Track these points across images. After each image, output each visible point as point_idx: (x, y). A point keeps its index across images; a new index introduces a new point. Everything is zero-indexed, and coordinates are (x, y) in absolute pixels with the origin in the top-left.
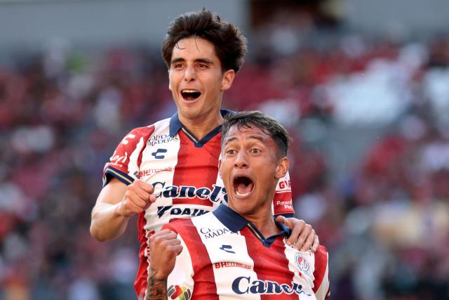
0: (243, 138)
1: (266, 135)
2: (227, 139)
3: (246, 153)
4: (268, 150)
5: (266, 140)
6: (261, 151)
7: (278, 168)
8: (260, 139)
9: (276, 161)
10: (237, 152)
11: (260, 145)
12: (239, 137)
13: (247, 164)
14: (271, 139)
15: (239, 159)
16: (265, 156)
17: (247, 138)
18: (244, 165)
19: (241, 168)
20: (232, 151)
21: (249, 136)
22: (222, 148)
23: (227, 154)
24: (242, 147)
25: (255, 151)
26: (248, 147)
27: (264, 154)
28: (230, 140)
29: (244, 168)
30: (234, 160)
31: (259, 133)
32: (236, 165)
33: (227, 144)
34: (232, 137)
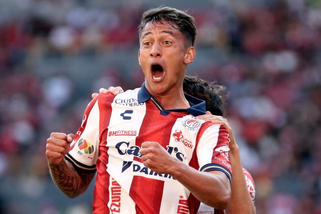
0: (156, 32)
1: (175, 29)
2: (144, 33)
3: (159, 44)
4: (177, 41)
5: (176, 34)
6: (171, 43)
7: (186, 55)
8: (171, 33)
9: (184, 50)
10: (152, 44)
11: (170, 38)
12: (153, 31)
13: (160, 54)
14: (179, 33)
15: (154, 49)
16: (175, 47)
17: (160, 33)
18: (158, 55)
19: (156, 57)
20: (148, 43)
21: (162, 30)
22: (140, 40)
23: (144, 46)
24: (156, 40)
25: (167, 42)
26: (161, 40)
27: (174, 45)
28: (146, 34)
29: (158, 57)
30: (150, 51)
31: (169, 28)
32: (151, 55)
33: (144, 37)
34: (147, 32)
